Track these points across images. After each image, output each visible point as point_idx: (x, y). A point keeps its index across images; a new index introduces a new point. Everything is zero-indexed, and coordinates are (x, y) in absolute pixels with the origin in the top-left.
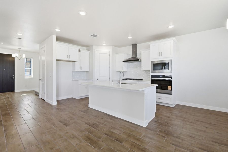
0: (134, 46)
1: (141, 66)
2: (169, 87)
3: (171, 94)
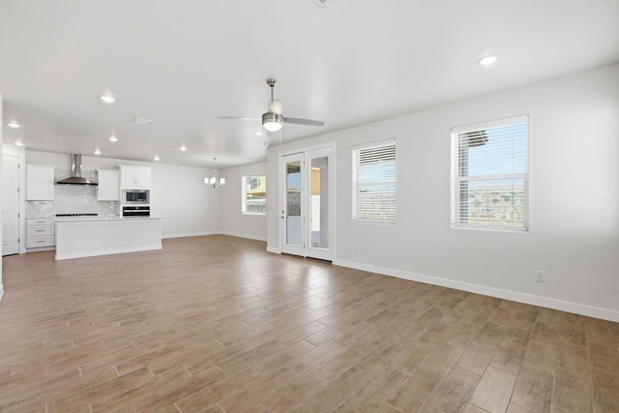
0: (77, 159)
1: (96, 194)
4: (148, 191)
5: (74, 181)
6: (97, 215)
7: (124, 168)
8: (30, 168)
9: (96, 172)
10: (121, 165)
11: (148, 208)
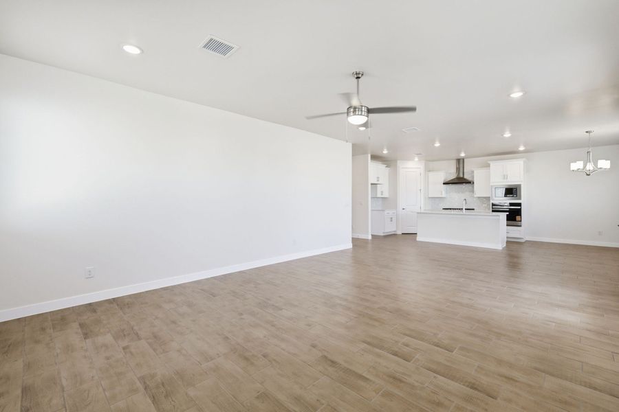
0: (460, 162)
1: (473, 191)
2: (518, 218)
3: (520, 226)
4: (520, 186)
5: (460, 181)
6: (473, 209)
7: (492, 164)
8: (431, 174)
9: (473, 172)
10: (489, 162)
11: (519, 205)
